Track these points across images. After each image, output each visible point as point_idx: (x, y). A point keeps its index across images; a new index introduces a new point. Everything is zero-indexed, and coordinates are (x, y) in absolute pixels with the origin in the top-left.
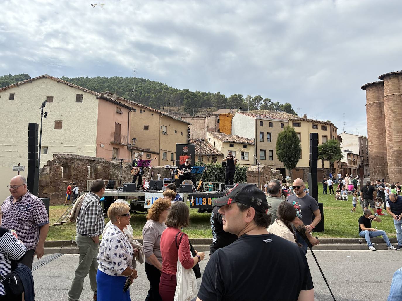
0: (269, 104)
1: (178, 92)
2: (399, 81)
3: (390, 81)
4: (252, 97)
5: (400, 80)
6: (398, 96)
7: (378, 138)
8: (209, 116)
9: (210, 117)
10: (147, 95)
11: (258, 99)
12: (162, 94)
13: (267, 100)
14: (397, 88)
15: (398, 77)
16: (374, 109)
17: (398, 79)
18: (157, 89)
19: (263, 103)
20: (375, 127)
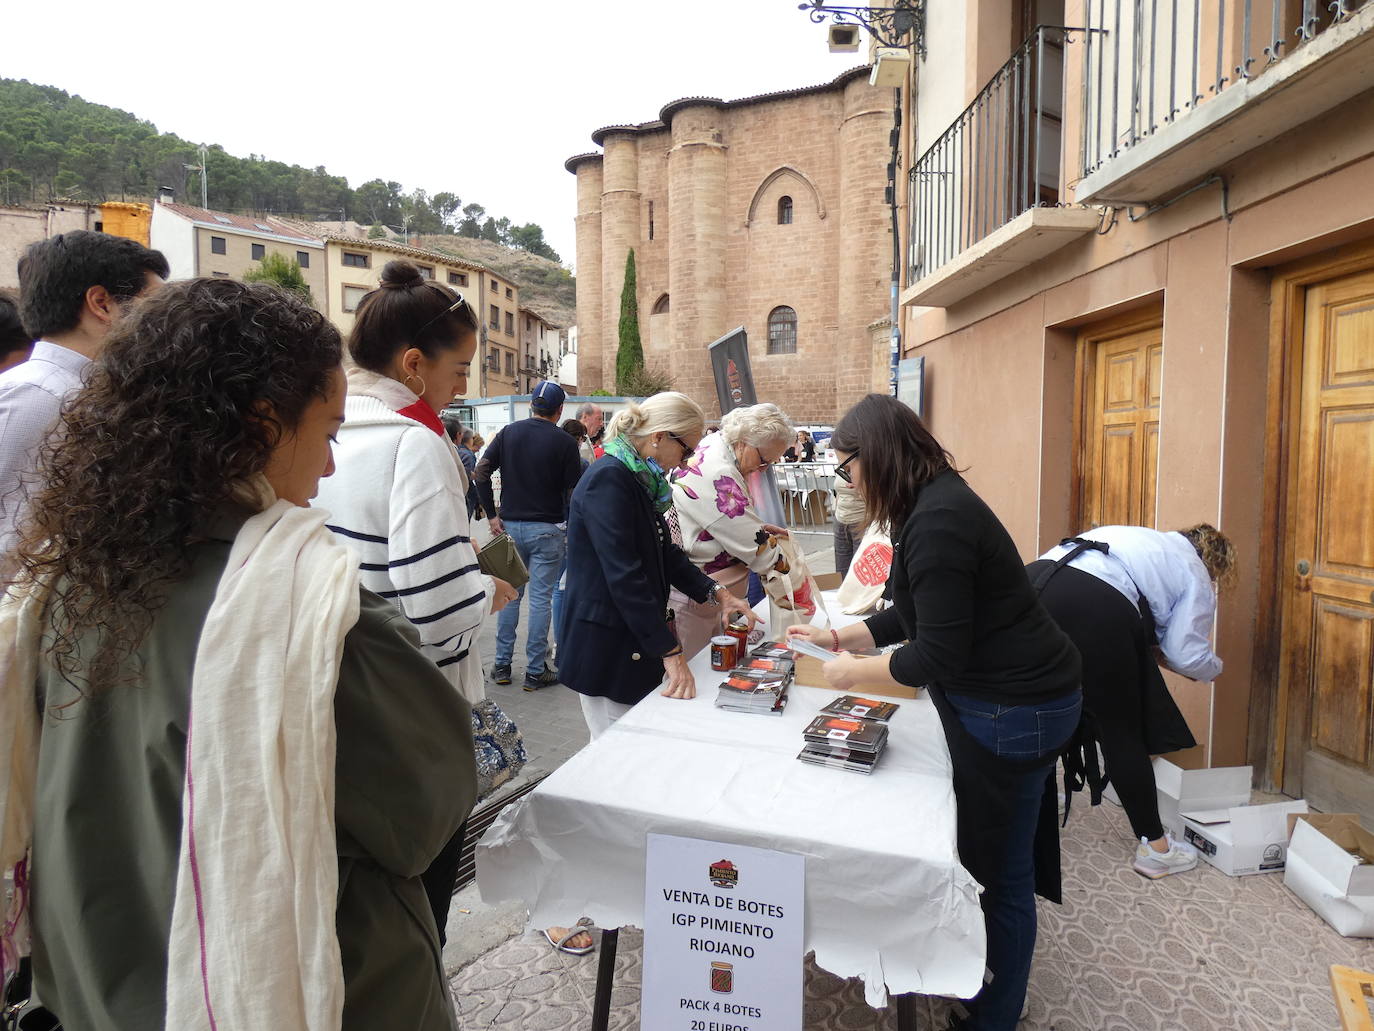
0: (482, 222)
1: (177, 149)
2: (636, 155)
3: (615, 150)
4: (428, 194)
5: (640, 152)
6: (632, 197)
7: (596, 317)
8: (58, 208)
9: (62, 210)
10: (52, 145)
11: (448, 202)
12: (112, 149)
13: (474, 208)
14: (631, 176)
15: (635, 142)
16: (588, 231)
17: (636, 149)
18: (102, 133)
19: (464, 217)
20: (590, 285)
